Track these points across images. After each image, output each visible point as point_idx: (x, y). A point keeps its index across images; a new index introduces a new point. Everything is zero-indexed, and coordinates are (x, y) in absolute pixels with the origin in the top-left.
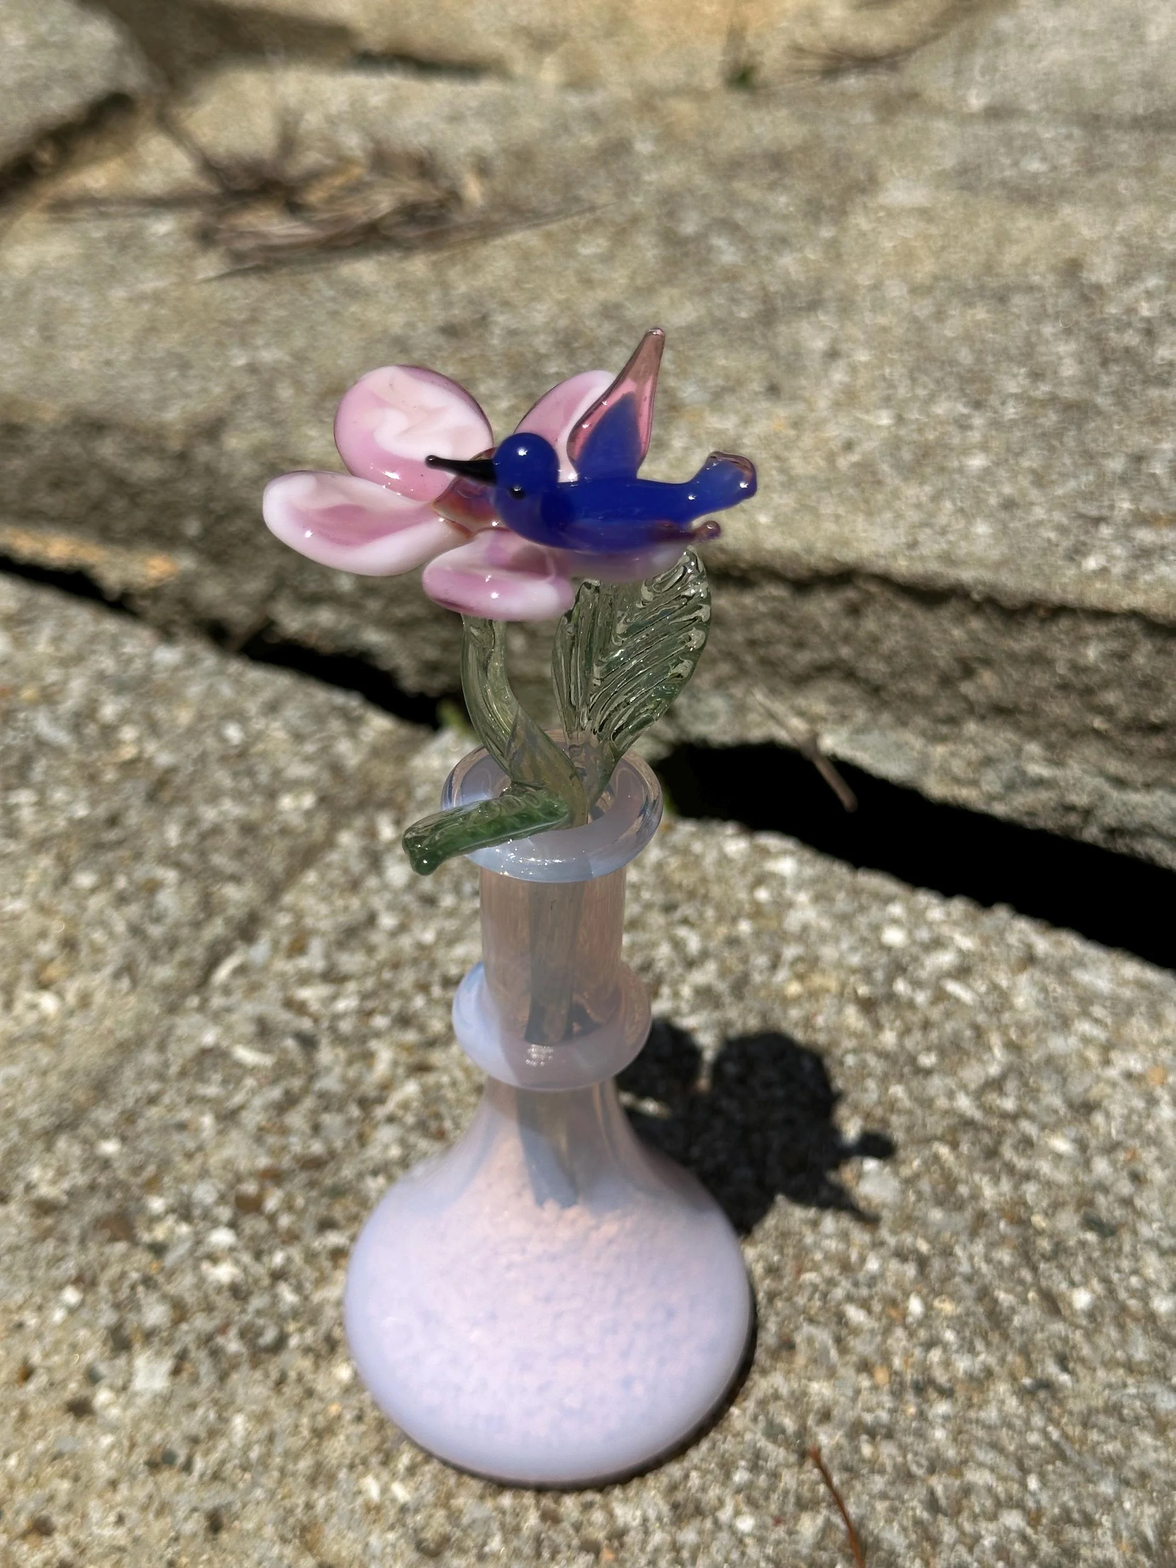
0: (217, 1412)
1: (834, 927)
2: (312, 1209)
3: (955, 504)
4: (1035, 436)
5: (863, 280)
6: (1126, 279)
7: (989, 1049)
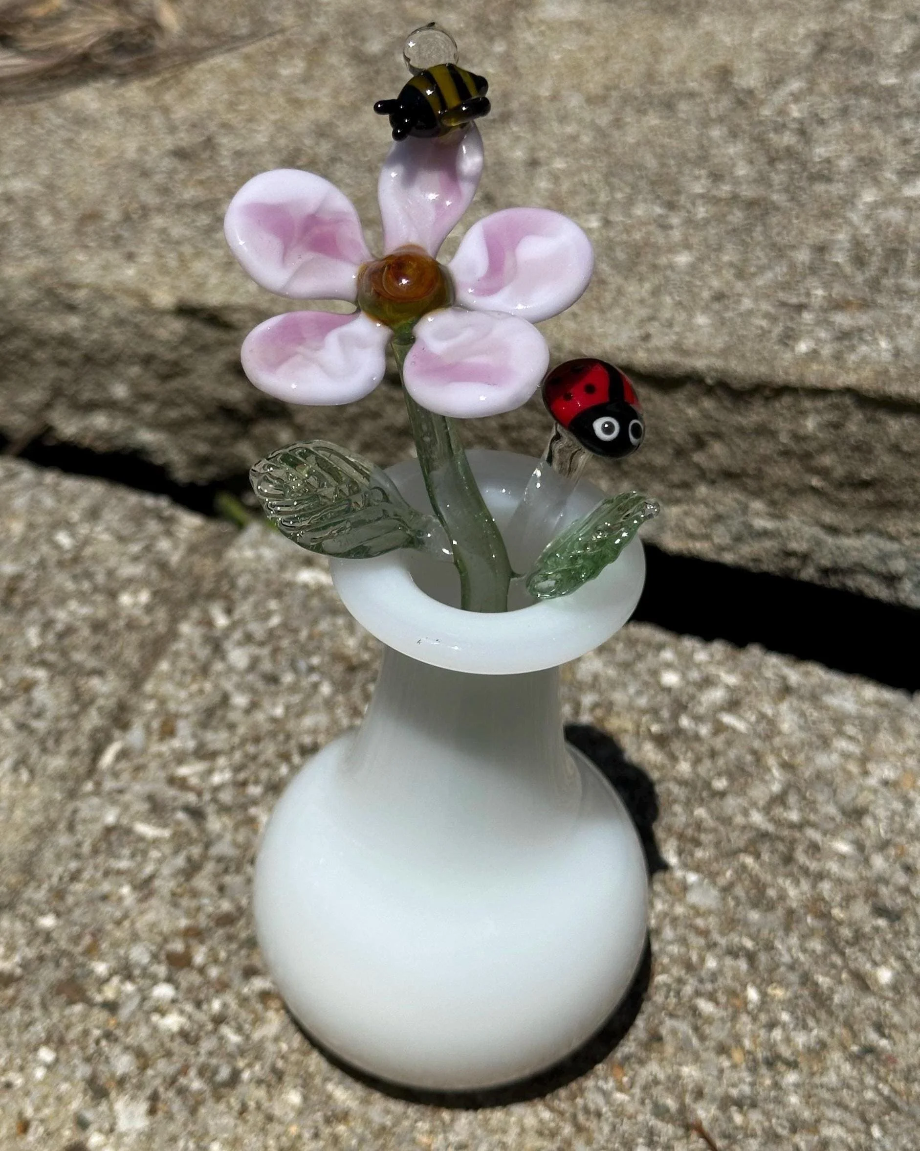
0: (195, 1142)
1: (619, 675)
2: (234, 959)
3: (673, 299)
4: (728, 233)
5: (544, 92)
6: (775, 84)
7: (769, 770)
